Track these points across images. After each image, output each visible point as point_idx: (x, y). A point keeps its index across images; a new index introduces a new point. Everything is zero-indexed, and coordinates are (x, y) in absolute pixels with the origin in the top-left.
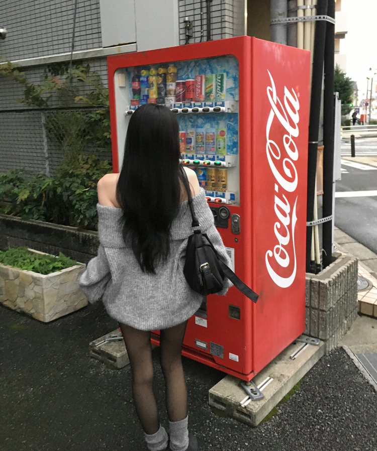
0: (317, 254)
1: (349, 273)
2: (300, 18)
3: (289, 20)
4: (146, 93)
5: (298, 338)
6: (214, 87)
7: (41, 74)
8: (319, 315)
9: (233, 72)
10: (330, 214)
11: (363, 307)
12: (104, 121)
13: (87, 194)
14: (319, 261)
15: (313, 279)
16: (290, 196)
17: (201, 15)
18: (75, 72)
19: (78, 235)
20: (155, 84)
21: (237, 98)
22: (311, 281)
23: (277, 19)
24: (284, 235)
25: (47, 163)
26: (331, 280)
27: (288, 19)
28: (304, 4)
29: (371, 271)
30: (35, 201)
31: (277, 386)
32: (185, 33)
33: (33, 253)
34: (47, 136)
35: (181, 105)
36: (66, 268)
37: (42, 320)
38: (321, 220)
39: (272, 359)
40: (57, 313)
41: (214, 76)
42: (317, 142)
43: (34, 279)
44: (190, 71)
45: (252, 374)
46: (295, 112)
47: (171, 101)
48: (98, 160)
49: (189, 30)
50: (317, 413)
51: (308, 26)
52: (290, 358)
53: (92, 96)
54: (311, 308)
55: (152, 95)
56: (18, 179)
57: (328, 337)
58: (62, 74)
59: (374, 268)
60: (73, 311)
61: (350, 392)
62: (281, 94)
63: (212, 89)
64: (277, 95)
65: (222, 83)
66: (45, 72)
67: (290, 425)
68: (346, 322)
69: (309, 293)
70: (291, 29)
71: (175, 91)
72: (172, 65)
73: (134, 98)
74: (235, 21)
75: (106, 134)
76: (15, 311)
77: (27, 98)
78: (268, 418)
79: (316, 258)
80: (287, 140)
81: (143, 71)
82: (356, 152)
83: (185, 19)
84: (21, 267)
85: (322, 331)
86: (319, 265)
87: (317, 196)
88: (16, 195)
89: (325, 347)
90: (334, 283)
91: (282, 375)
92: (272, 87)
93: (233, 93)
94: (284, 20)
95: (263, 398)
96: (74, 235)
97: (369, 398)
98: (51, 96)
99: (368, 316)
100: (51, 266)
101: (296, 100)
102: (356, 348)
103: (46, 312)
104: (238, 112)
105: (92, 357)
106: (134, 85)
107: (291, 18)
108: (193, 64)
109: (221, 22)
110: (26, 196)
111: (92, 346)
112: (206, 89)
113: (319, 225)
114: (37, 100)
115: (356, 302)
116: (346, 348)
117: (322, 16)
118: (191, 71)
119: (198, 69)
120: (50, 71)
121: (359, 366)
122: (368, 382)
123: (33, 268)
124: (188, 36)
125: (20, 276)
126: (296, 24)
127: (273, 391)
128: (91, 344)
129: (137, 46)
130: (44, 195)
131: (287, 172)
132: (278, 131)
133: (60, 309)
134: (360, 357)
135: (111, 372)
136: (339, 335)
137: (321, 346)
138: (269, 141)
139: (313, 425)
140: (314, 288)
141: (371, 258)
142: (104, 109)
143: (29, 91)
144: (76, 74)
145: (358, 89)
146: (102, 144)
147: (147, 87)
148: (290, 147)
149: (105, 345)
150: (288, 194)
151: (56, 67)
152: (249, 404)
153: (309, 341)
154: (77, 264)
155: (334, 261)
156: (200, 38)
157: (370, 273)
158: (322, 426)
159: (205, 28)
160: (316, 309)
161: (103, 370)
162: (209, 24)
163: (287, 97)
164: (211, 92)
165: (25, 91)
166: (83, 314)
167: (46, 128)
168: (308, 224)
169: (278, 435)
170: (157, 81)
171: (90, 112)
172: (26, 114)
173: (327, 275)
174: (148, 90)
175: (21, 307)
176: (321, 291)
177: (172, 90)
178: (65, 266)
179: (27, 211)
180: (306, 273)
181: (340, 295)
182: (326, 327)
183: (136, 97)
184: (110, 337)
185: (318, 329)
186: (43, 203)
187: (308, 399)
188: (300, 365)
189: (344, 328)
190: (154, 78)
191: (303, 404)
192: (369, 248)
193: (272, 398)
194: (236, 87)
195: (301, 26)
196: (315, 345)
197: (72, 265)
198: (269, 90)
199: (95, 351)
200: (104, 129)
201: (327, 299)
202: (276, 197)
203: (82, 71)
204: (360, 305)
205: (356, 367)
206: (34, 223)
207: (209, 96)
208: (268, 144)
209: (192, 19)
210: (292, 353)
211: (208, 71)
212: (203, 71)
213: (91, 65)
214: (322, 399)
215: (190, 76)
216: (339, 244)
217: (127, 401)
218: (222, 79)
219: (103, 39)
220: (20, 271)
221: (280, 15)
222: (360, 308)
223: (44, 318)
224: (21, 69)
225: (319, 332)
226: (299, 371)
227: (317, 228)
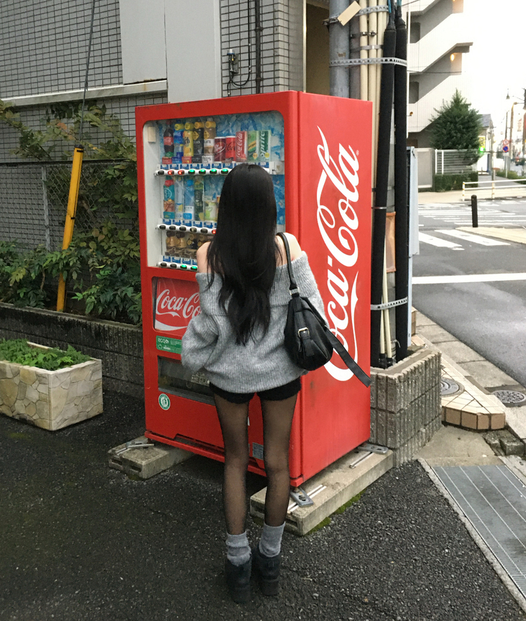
0: (388, 345)
1: (428, 370)
2: (364, 60)
3: (351, 62)
4: (180, 150)
5: (361, 445)
6: (257, 146)
7: (42, 117)
8: (387, 418)
9: (279, 129)
10: (406, 295)
11: (448, 415)
12: (124, 179)
13: (102, 272)
14: (390, 354)
15: (380, 374)
16: (349, 273)
17: (249, 46)
18: (87, 115)
19: (90, 326)
20: (190, 140)
21: (283, 159)
22: (377, 377)
23: (336, 61)
24: (341, 317)
25: (48, 232)
26: (401, 374)
27: (349, 61)
28: (368, 44)
29: (468, 374)
30: (32, 282)
31: (331, 494)
32: (229, 69)
33: (33, 347)
34: (49, 197)
35: (220, 164)
36: (77, 364)
37: (47, 428)
38: (392, 303)
39: (327, 465)
40: (66, 420)
41: (258, 132)
42: (385, 208)
43: (38, 375)
44: (230, 126)
45: (301, 478)
46: (353, 173)
47: (209, 160)
48: (116, 229)
49: (233, 64)
50: (376, 525)
51: (373, 69)
52: (350, 467)
53: (108, 146)
54: (378, 409)
55: (188, 152)
56: (10, 253)
57: (398, 445)
58: (70, 117)
59: (474, 372)
60: (85, 418)
61: (418, 505)
62: (334, 153)
63: (255, 148)
64: (330, 154)
65: (266, 140)
66: (47, 113)
67: (344, 535)
68: (424, 431)
69: (375, 391)
70: (353, 72)
71: (214, 149)
72: (210, 119)
73: (166, 156)
74: (292, 55)
75: (126, 196)
76: (12, 419)
77: (23, 147)
78: (318, 528)
79: (386, 350)
80: (344, 206)
81: (176, 125)
82: (479, 221)
83: (228, 51)
84: (21, 362)
85: (391, 437)
86: (391, 360)
87: (387, 273)
88: (9, 275)
89: (394, 457)
90: (407, 378)
91: (337, 483)
92: (323, 146)
93: (279, 152)
94: (345, 62)
95: (312, 504)
96: (85, 325)
97: (440, 511)
98: (55, 146)
99: (455, 426)
100: (59, 361)
101: (354, 159)
102: (434, 461)
103: (53, 418)
104: (284, 174)
105: (112, 468)
106: (165, 140)
107: (353, 60)
108: (234, 118)
109: (274, 56)
110: (21, 276)
111: (111, 454)
112: (248, 147)
113: (389, 309)
114: (37, 150)
115: (439, 407)
116: (422, 461)
117: (389, 59)
118: (232, 126)
119: (240, 124)
120: (53, 112)
121: (435, 479)
122: (442, 496)
123: (37, 363)
124: (233, 73)
125: (21, 373)
126: (359, 66)
127: (325, 498)
128: (110, 451)
129: (167, 83)
130: (44, 275)
131: (344, 243)
132: (332, 196)
133: (69, 414)
134: (437, 470)
135: (135, 483)
136: (414, 445)
137: (389, 455)
138: (320, 207)
139: (369, 536)
140: (381, 385)
141: (472, 359)
142: (125, 164)
143: (26, 139)
144: (90, 118)
145: (494, 125)
146: (121, 209)
147: (181, 143)
148: (347, 213)
149: (127, 452)
150: (345, 269)
151: (62, 107)
152: (296, 510)
153: (375, 449)
154: (91, 360)
155: (410, 355)
156: (247, 76)
157: (466, 377)
158: (380, 537)
159: (253, 62)
160: (384, 410)
161: (125, 480)
162: (259, 58)
163: (342, 156)
164: (254, 151)
165: (21, 138)
166: (98, 423)
167: (48, 187)
168: (375, 307)
169: (328, 544)
170: (193, 136)
171: (106, 167)
172: (20, 169)
173: (398, 370)
174: (182, 147)
175: (21, 412)
176: (389, 388)
177: (210, 148)
178: (75, 362)
179: (22, 295)
180: (372, 367)
181: (414, 396)
182: (395, 434)
183: (168, 154)
184: (134, 444)
185: (386, 436)
186: (42, 286)
187: (367, 511)
188: (360, 474)
189: (422, 438)
190: (190, 133)
191: (361, 516)
192: (472, 348)
193: (323, 505)
194: (282, 146)
195: (364, 69)
196: (382, 454)
197: (84, 361)
198: (321, 149)
199: (115, 460)
200: (124, 190)
201: (396, 399)
202: (329, 271)
203: (96, 114)
204: (445, 411)
205: (431, 481)
206: (31, 311)
207: (251, 156)
208: (319, 210)
209: (237, 51)
210: (352, 462)
211: (251, 127)
212: (245, 127)
213: (108, 106)
214: (384, 511)
215: (231, 131)
216: (433, 343)
217: (154, 511)
218: (266, 137)
219: (125, 73)
220: (21, 367)
221: (340, 55)
222: (445, 417)
223: (50, 425)
224: (15, 109)
225: (387, 439)
226: (358, 481)
227: (387, 313)
